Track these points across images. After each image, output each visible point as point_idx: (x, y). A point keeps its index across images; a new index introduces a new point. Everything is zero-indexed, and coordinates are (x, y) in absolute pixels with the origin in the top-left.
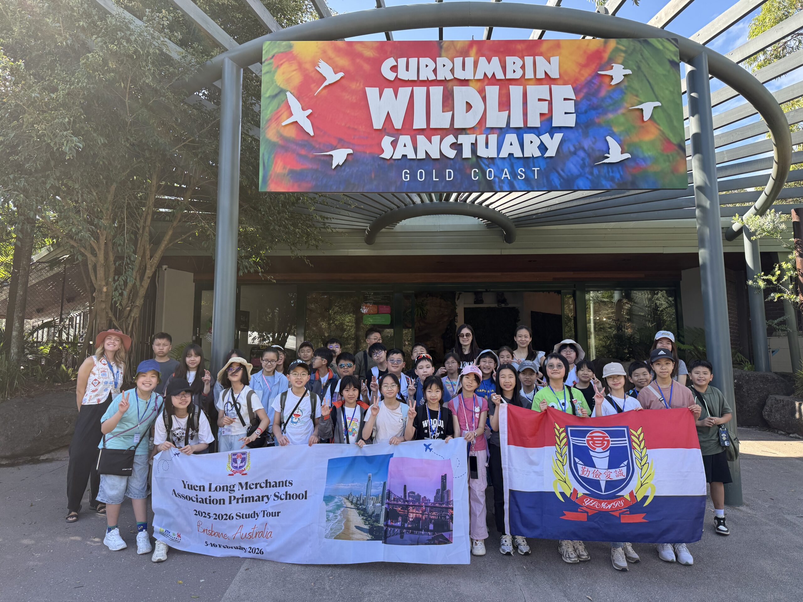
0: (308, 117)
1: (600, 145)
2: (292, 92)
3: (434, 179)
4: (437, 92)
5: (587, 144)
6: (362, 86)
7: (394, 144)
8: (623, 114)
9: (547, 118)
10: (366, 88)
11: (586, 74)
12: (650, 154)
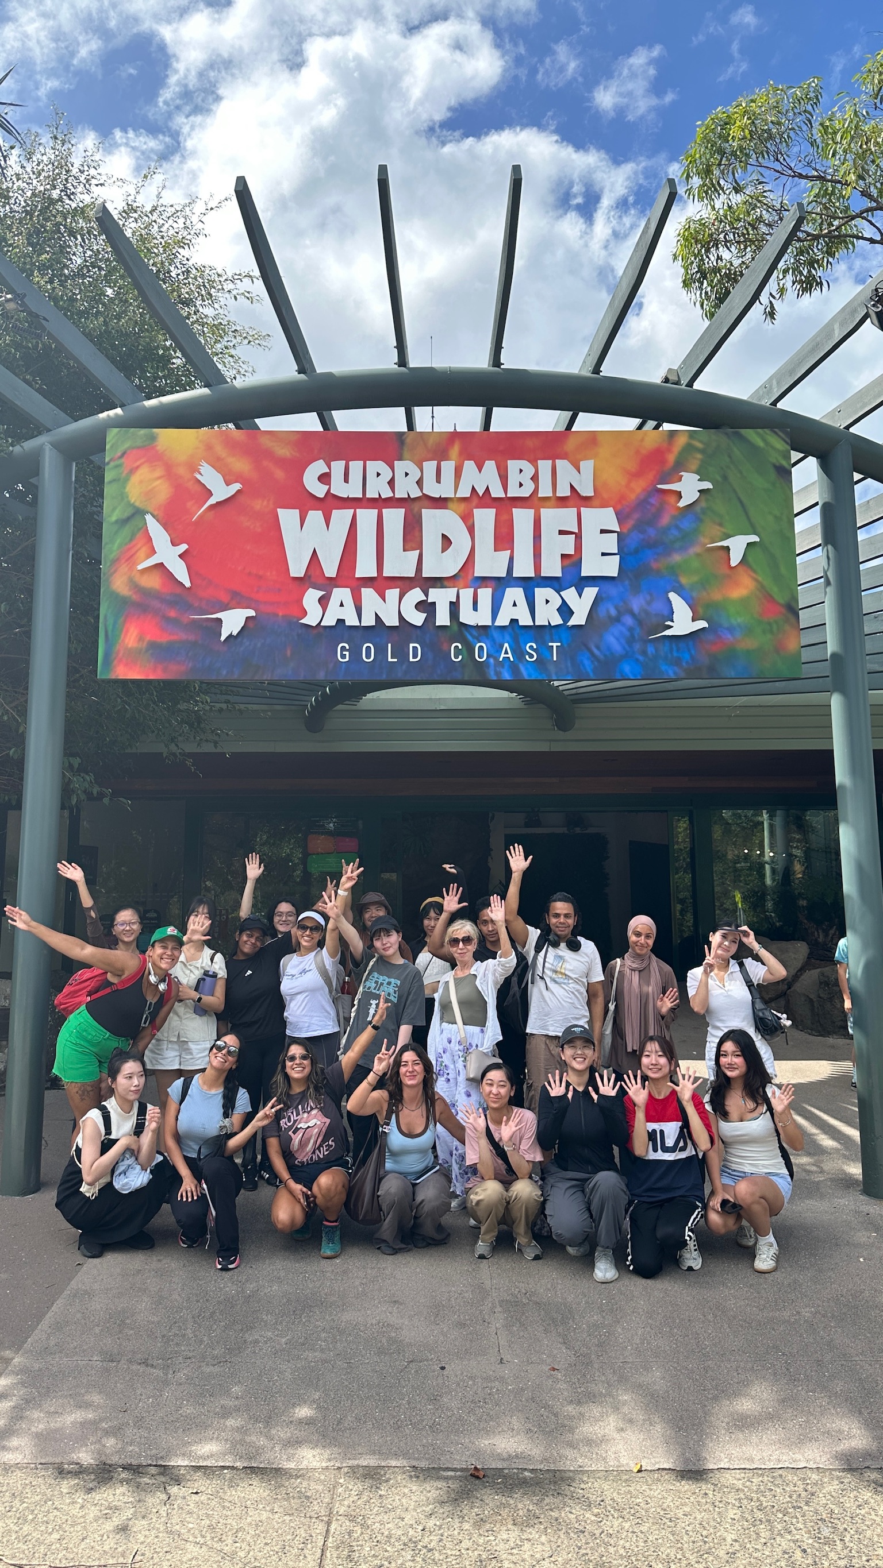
0: (180, 556)
1: (658, 606)
2: (155, 513)
3: (390, 660)
4: (395, 518)
5: (637, 604)
6: (271, 506)
7: (323, 602)
8: (698, 555)
9: (572, 562)
10: (278, 510)
11: (639, 487)
12: (739, 620)
